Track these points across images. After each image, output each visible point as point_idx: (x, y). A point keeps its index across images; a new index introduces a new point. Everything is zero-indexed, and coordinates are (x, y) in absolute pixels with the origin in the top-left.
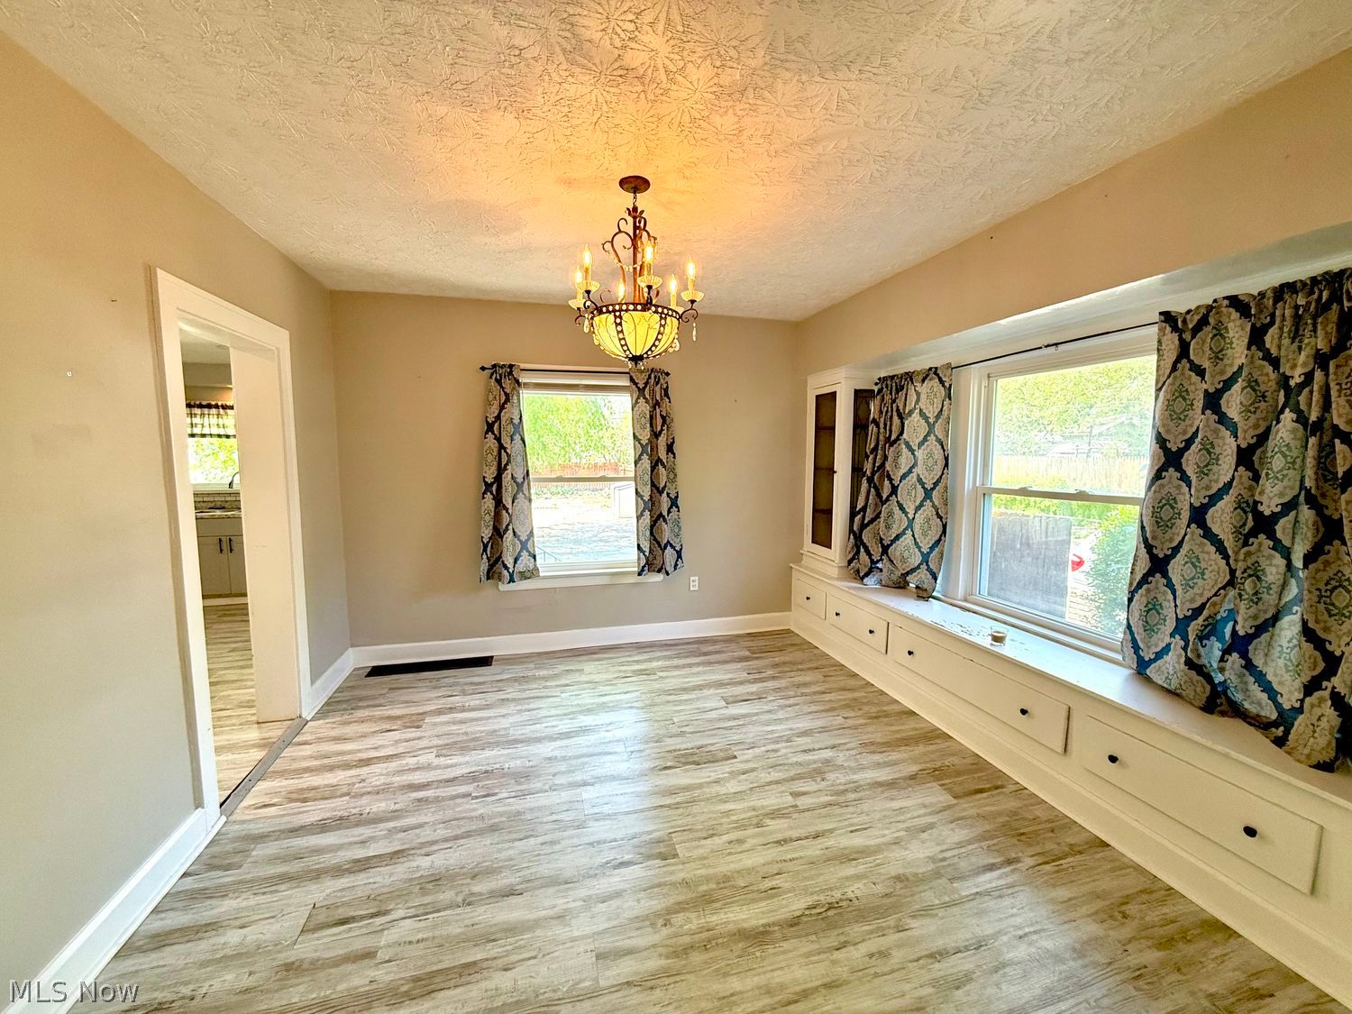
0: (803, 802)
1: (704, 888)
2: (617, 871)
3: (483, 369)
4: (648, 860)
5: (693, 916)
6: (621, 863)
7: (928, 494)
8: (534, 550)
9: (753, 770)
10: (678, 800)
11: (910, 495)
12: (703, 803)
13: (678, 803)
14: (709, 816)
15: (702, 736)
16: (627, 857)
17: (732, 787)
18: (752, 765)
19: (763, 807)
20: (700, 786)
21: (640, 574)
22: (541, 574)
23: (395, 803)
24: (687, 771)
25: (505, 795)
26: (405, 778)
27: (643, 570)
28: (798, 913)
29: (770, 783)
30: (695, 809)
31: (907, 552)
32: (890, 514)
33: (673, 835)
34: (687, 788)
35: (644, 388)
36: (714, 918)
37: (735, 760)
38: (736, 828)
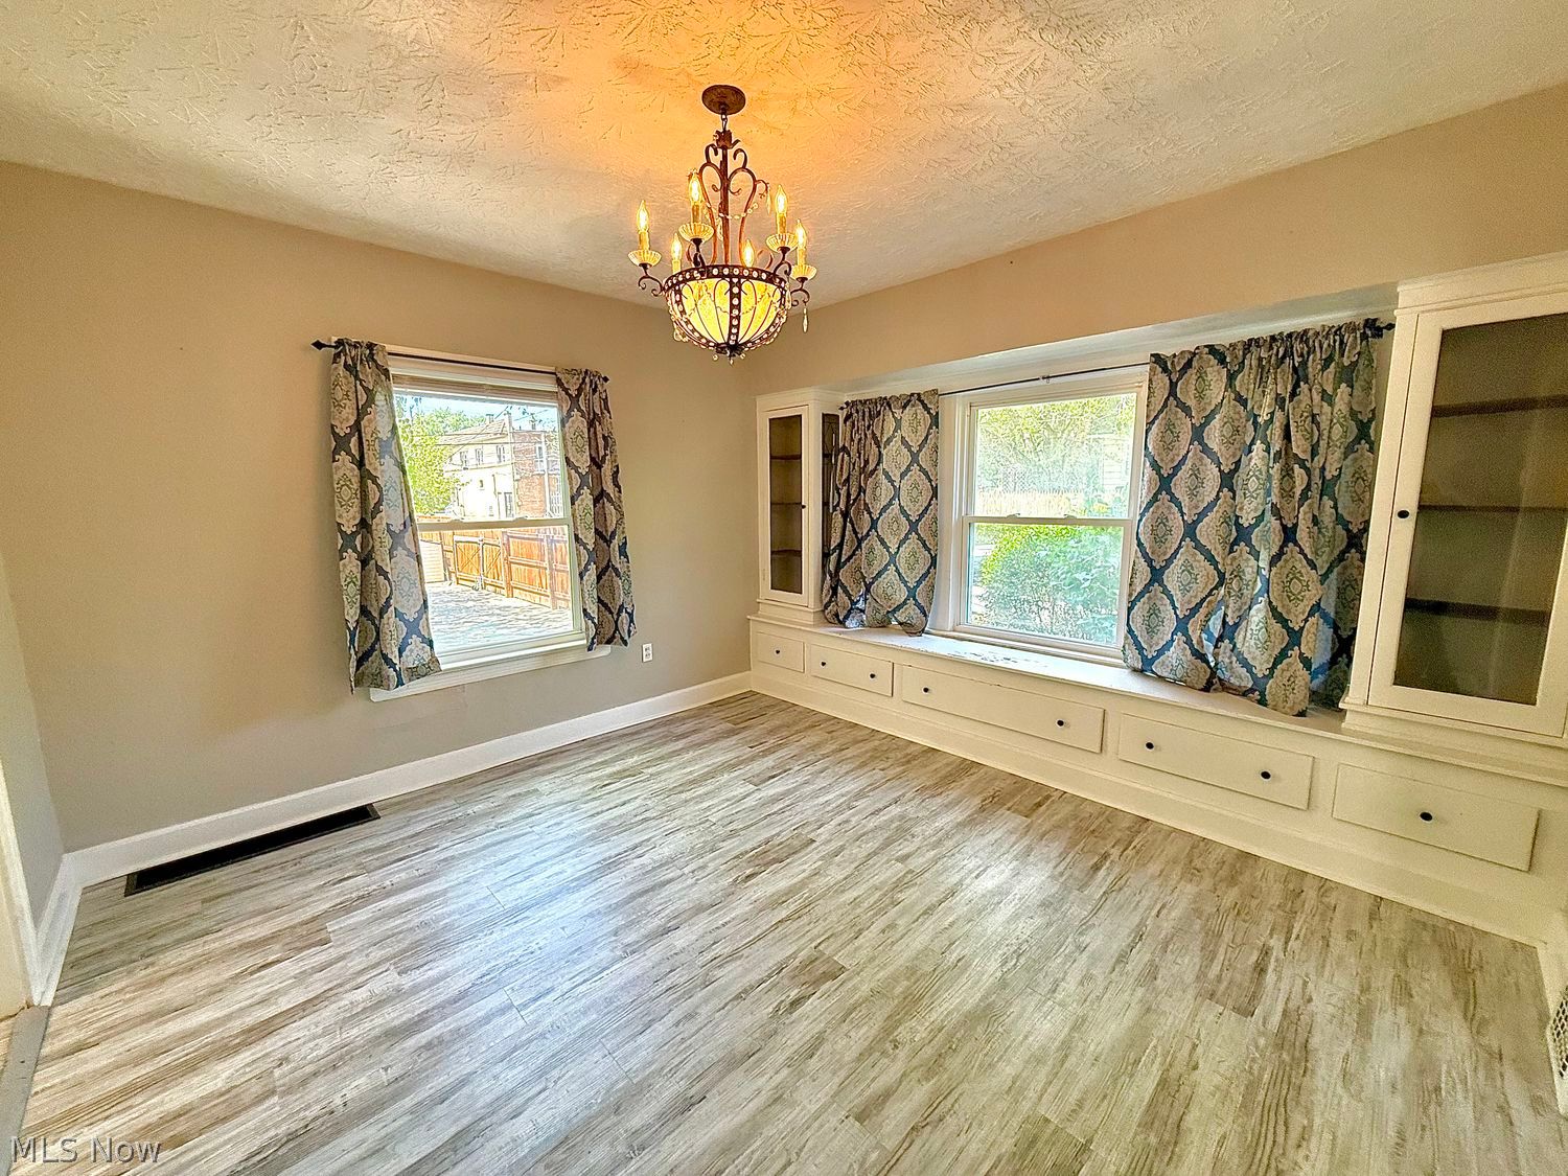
0: (915, 863)
1: (899, 990)
2: (795, 1015)
3: (318, 345)
4: (818, 987)
5: (913, 1023)
6: (792, 1004)
7: (913, 526)
8: (429, 634)
9: (842, 848)
10: (793, 908)
11: (891, 529)
12: (821, 901)
13: (796, 912)
14: (840, 912)
15: (758, 830)
16: (794, 994)
17: (835, 874)
18: (834, 845)
19: (884, 883)
20: (803, 884)
21: (589, 650)
22: (443, 667)
23: (386, 1069)
24: (775, 873)
25: (567, 985)
26: (367, 1025)
27: (593, 643)
28: (999, 974)
29: (869, 857)
30: (818, 911)
31: (892, 588)
32: (871, 550)
33: (820, 948)
34: (791, 892)
35: (578, 396)
36: (934, 1016)
37: (814, 845)
38: (876, 914)
